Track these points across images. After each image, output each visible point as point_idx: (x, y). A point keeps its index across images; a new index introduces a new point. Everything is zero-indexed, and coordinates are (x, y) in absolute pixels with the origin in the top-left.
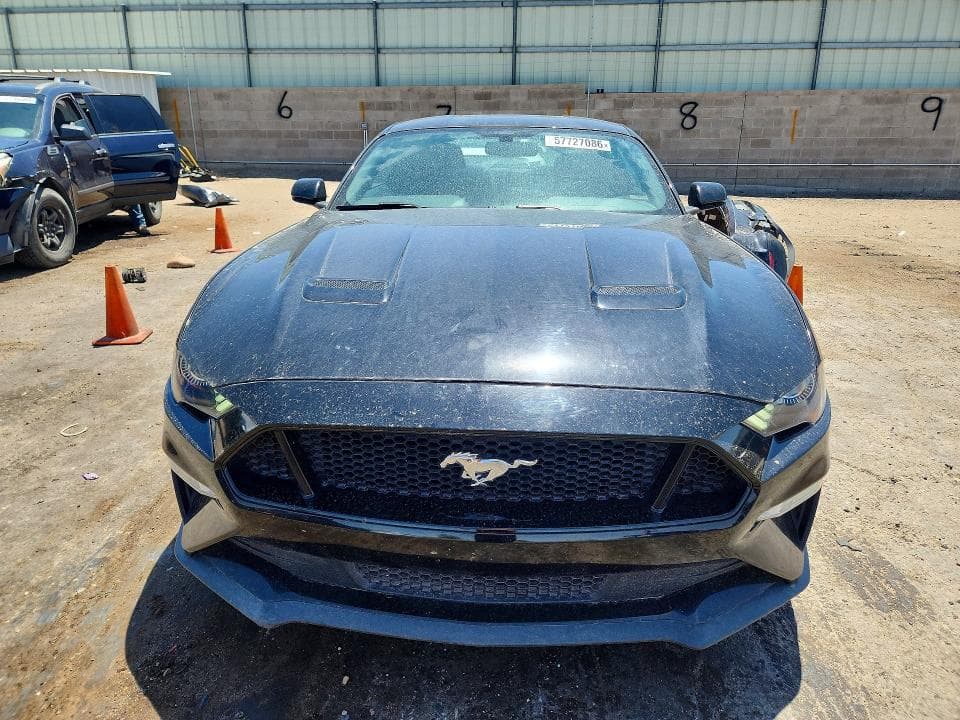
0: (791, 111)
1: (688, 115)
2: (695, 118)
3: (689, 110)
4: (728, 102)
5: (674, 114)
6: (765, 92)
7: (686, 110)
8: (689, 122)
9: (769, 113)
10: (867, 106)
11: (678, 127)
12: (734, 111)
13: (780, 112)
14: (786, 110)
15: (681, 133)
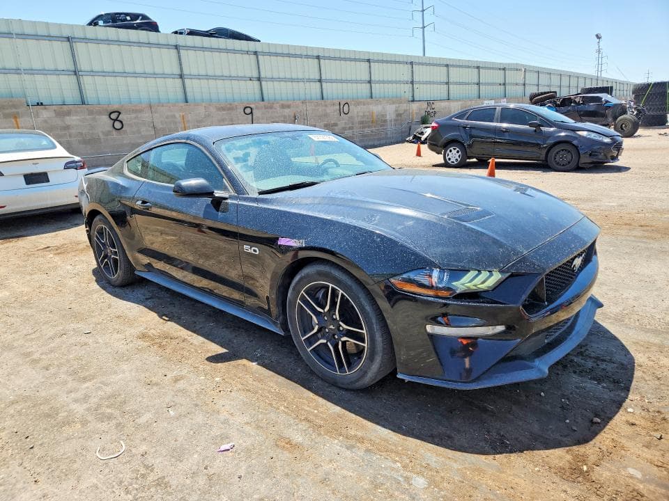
0: (180, 115)
1: (116, 120)
2: (121, 122)
3: (115, 116)
4: (141, 111)
5: (105, 120)
6: (160, 104)
7: (114, 116)
8: (118, 125)
9: (167, 117)
10: (219, 112)
11: (111, 129)
12: (146, 116)
13: (174, 116)
14: (177, 115)
15: (114, 132)
